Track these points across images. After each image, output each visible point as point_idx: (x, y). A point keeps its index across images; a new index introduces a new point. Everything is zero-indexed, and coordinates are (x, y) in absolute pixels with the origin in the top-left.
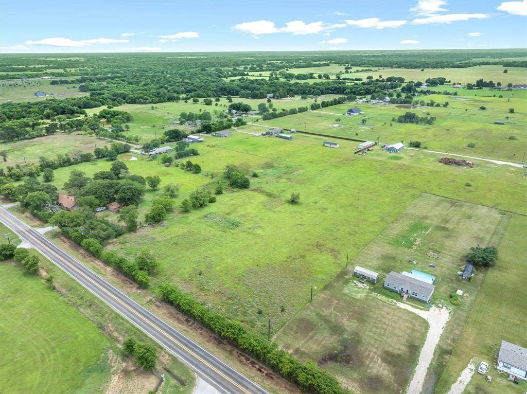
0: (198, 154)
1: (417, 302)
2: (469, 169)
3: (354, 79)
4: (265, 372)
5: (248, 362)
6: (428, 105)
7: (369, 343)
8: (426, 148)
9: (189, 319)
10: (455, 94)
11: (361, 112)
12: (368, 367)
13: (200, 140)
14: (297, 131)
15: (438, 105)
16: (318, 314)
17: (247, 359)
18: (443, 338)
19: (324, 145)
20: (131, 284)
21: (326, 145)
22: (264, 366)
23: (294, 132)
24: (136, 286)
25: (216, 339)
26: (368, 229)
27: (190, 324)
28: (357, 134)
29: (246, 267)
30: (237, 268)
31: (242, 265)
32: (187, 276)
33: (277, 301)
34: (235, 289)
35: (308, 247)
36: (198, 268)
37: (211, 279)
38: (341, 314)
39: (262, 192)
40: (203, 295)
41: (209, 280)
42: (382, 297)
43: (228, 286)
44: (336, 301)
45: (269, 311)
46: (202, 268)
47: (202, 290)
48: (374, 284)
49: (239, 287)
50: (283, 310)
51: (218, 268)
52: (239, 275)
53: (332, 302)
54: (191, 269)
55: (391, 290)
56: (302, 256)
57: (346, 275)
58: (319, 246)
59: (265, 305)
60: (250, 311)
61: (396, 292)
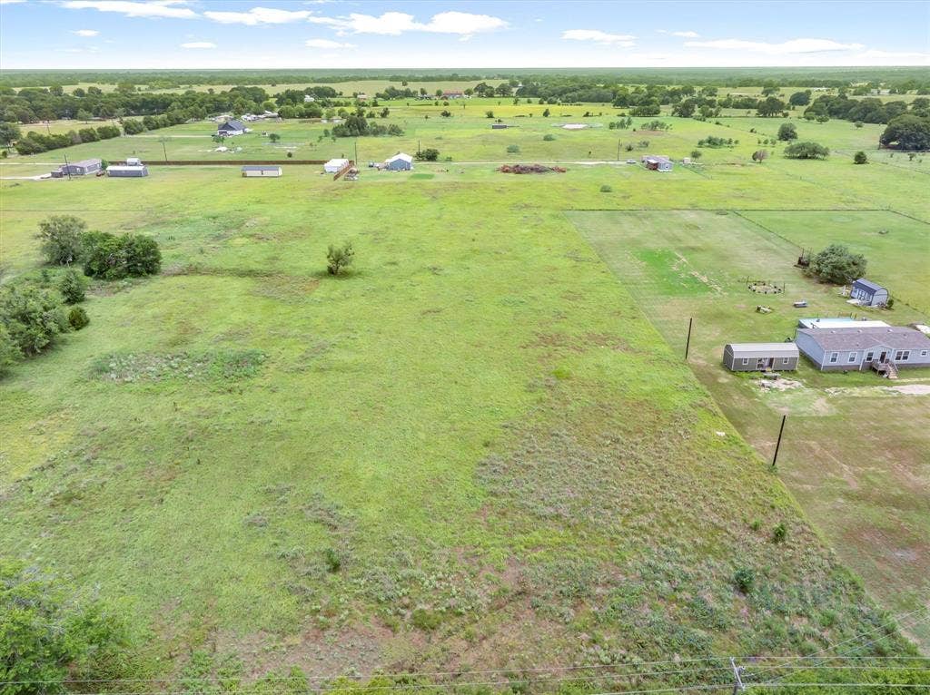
2: (562, 174)
10: (375, 105)
11: (247, 130)
16: (847, 496)
19: (244, 176)
21: (249, 173)
28: (290, 155)
29: (460, 463)
30: (438, 482)
31: (441, 465)
32: (286, 605)
33: (714, 518)
34: (540, 554)
35: (530, 350)
36: (291, 547)
37: (406, 564)
38: (878, 464)
39: (216, 272)
40: (457, 644)
41: (405, 572)
42: (857, 392)
43: (498, 553)
44: (813, 443)
45: (749, 562)
46: (310, 541)
47: (424, 625)
48: (793, 372)
49: (536, 536)
50: (779, 536)
51: (371, 512)
52: (480, 498)
53: (811, 450)
54: (268, 564)
55: (845, 371)
56: (558, 375)
57: (715, 377)
58: (552, 340)
59: (709, 550)
60: (708, 597)
61: (855, 369)
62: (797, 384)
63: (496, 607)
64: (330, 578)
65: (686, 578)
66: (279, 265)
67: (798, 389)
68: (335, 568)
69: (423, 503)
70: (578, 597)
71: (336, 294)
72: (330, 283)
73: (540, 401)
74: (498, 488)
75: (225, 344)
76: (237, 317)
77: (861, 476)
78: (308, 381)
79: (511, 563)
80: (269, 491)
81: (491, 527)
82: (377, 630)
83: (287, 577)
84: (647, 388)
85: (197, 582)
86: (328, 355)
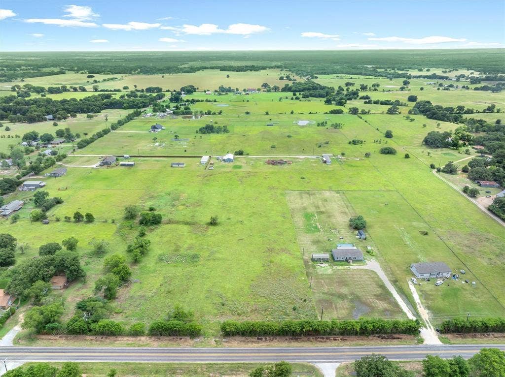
0: (63, 202)
1: (358, 262)
2: (290, 166)
3: (113, 90)
4: (339, 339)
5: (325, 339)
6: (206, 114)
7: (364, 296)
8: (248, 154)
9: (260, 337)
10: (215, 101)
11: (163, 128)
12: (377, 307)
13: (42, 184)
14: (130, 156)
15: (214, 114)
16: (323, 293)
17: (323, 338)
18: (387, 275)
19: (172, 167)
20: (181, 339)
21: (173, 166)
22: (336, 337)
23: (128, 158)
24: (188, 338)
25: (292, 339)
26: (285, 227)
27: (264, 339)
28: (185, 151)
29: (246, 285)
30: (242, 289)
31: (242, 285)
32: (215, 311)
33: (294, 297)
34: (260, 303)
35: (265, 254)
36: (215, 302)
37: (236, 305)
38: (334, 286)
39: (178, 222)
40: (244, 317)
41: (235, 306)
42: (340, 267)
43: (252, 303)
44: (323, 281)
45: (297, 306)
46: (217, 300)
47: (239, 315)
48: (328, 261)
49: (260, 300)
50: (305, 301)
51: (229, 295)
52: (250, 293)
53: (321, 282)
54: (211, 305)
55: (340, 261)
56: (271, 262)
57: (308, 262)
58: (271, 250)
59: (291, 303)
60: (288, 311)
61: (343, 261)
62: (327, 265)
63: (251, 312)
64: (223, 307)
65: (285, 308)
66: (195, 219)
67: (327, 267)
68: (223, 305)
69: (239, 293)
70: (265, 310)
71: (214, 232)
72: (212, 228)
73: (265, 269)
74: (254, 290)
75: (189, 251)
76: (189, 241)
77: (328, 289)
78: (211, 263)
79: (254, 305)
80: (208, 291)
81: (252, 298)
82: (231, 315)
83: (215, 307)
84: (291, 266)
85: (199, 307)
86: (216, 255)
